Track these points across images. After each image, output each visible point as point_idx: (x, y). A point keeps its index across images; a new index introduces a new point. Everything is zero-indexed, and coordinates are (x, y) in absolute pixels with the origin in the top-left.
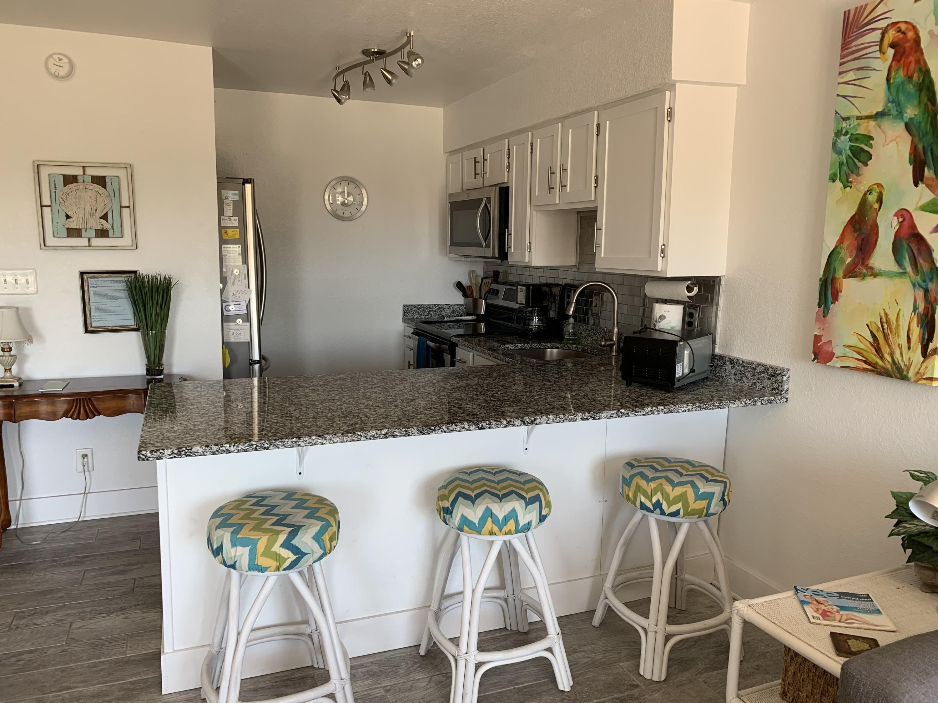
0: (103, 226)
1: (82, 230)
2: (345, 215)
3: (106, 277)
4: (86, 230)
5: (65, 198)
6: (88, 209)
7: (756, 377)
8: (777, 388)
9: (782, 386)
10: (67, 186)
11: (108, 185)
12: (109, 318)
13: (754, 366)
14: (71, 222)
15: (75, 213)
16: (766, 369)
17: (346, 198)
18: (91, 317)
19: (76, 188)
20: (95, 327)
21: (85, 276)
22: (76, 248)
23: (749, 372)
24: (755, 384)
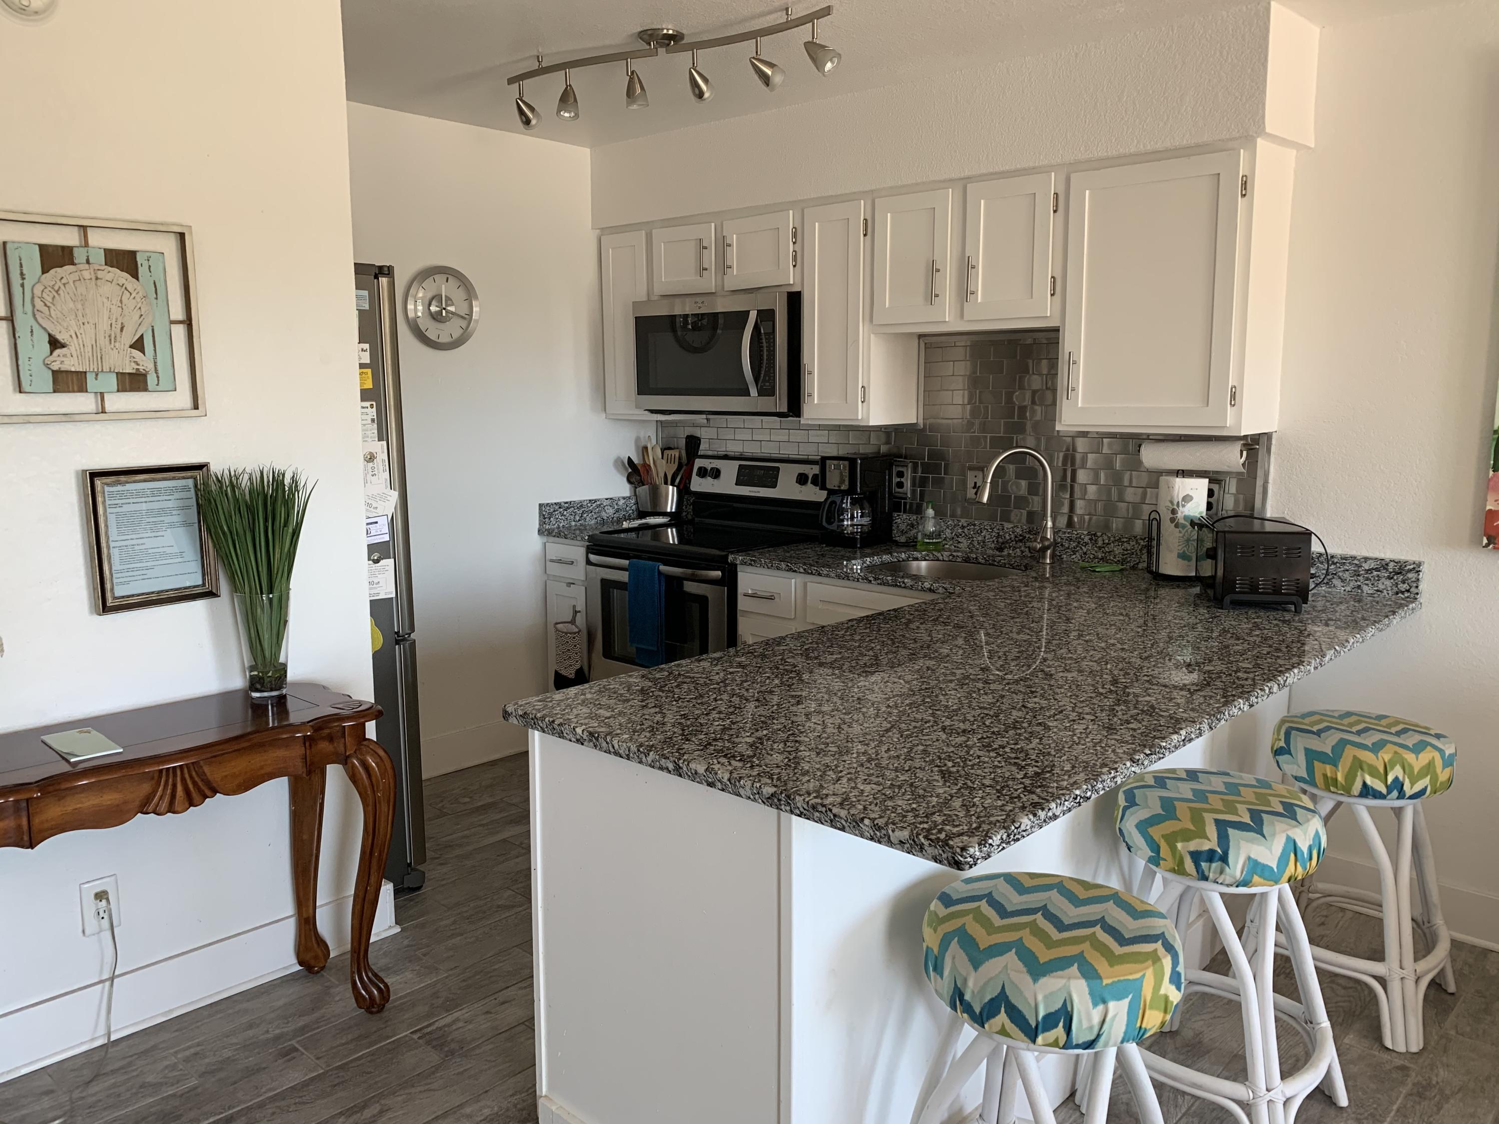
0: (138, 365)
1: (88, 375)
2: (440, 341)
3: (145, 481)
4: (97, 375)
5: (49, 299)
6: (104, 326)
7: (1361, 578)
8: (1408, 591)
9: (1417, 587)
10: (52, 271)
11: (142, 271)
12: (150, 573)
13: (1356, 562)
14: (65, 356)
15: (74, 336)
16: (1383, 565)
17: (444, 306)
18: (112, 575)
19: (75, 276)
20: (123, 597)
21: (98, 482)
22: (77, 417)
23: (1347, 570)
24: (1359, 587)
